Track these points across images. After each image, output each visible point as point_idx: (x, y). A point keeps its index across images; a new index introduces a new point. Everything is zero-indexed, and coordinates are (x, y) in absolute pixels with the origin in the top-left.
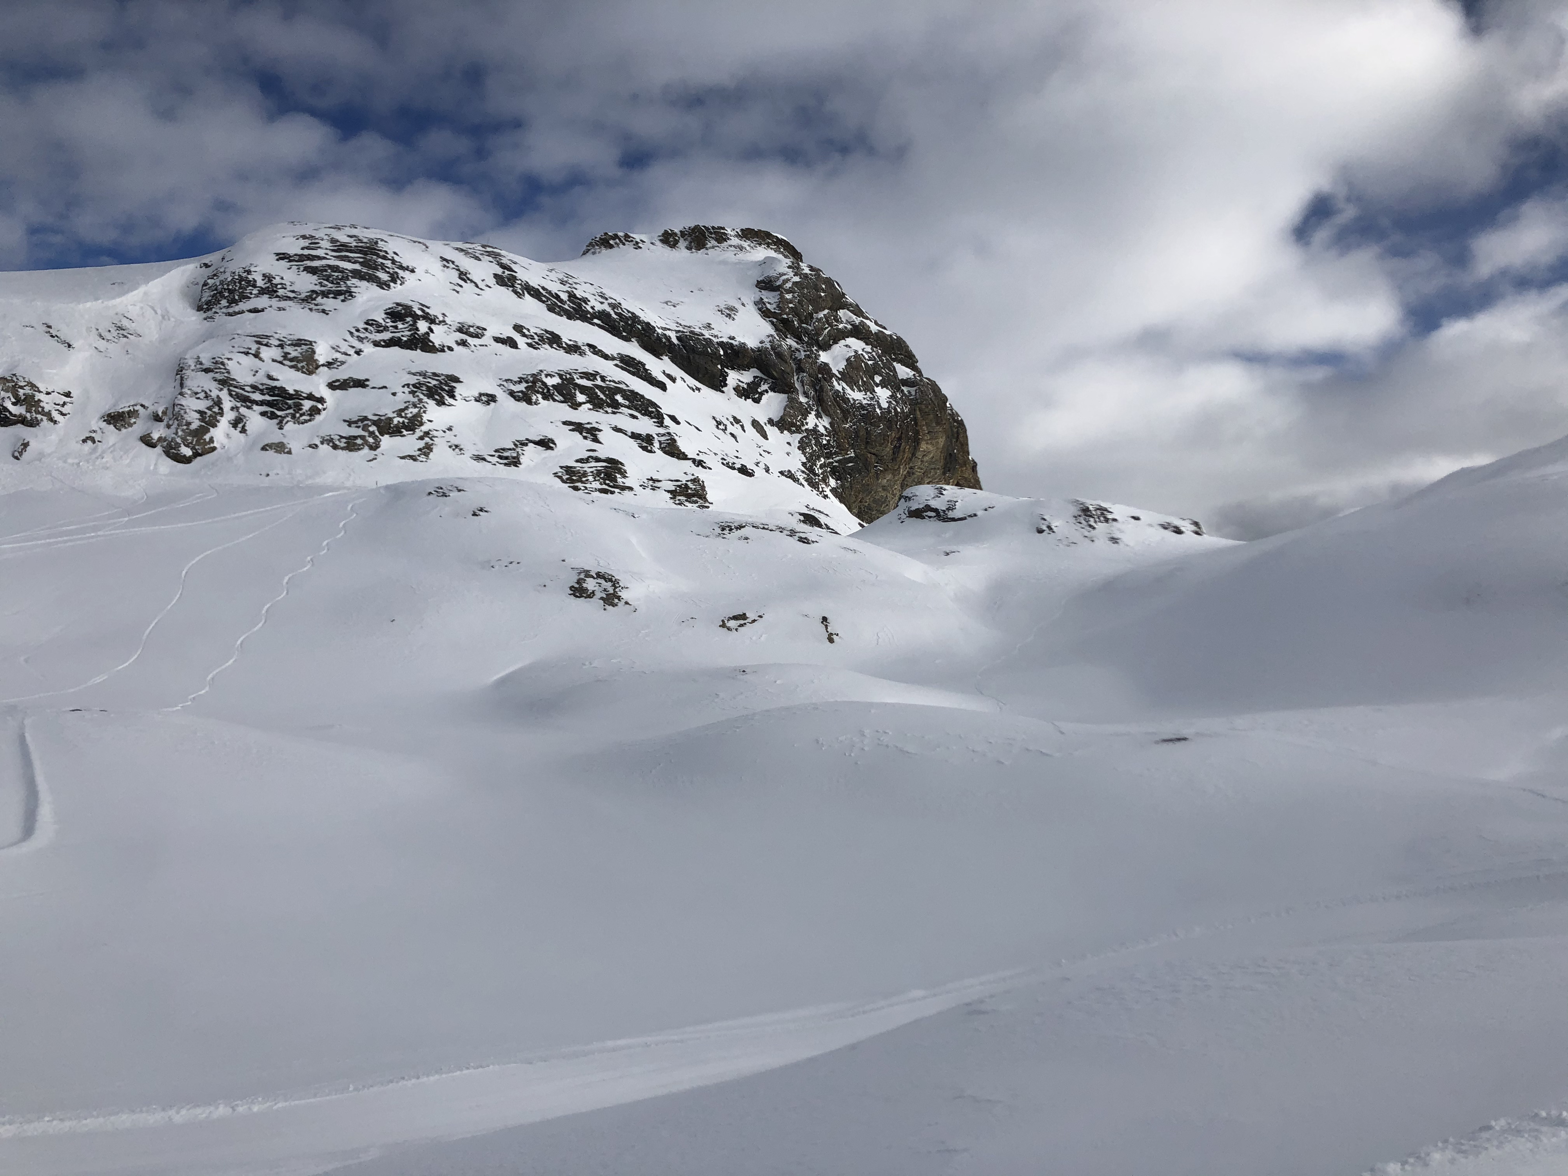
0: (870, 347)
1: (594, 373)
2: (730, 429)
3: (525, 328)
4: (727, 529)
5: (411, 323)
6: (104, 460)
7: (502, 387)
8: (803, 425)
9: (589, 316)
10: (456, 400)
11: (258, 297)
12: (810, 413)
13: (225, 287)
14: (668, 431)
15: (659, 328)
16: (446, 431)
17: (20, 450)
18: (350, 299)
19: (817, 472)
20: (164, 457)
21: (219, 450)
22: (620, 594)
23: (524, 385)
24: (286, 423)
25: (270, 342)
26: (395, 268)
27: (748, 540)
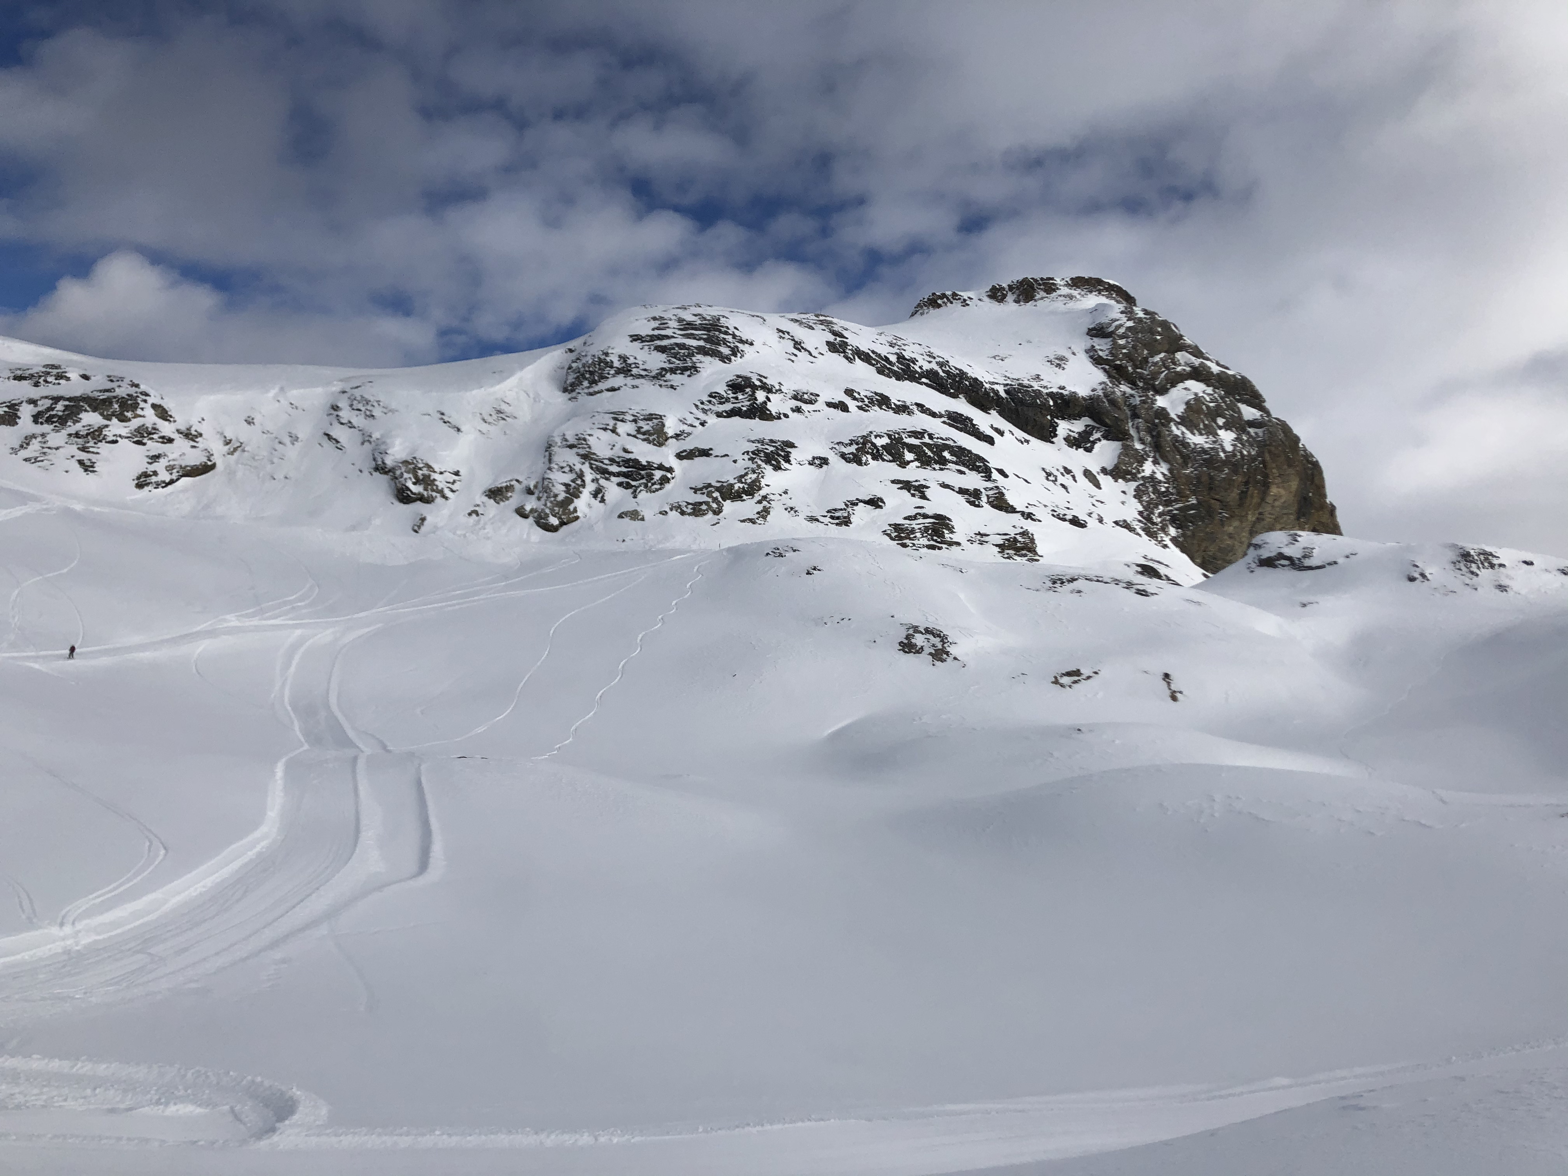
0: (1212, 388)
1: (922, 431)
2: (1061, 479)
3: (856, 392)
4: (1059, 582)
5: (750, 393)
6: (486, 531)
7: (834, 450)
8: (1139, 473)
9: (917, 375)
10: (791, 464)
11: (614, 376)
12: (1147, 460)
13: (587, 369)
14: (996, 485)
15: (987, 383)
16: (783, 494)
17: (419, 525)
18: (695, 374)
19: (1155, 521)
20: (535, 525)
21: (581, 519)
22: (948, 649)
23: (855, 446)
24: (640, 492)
25: (625, 417)
26: (736, 343)
27: (1082, 594)
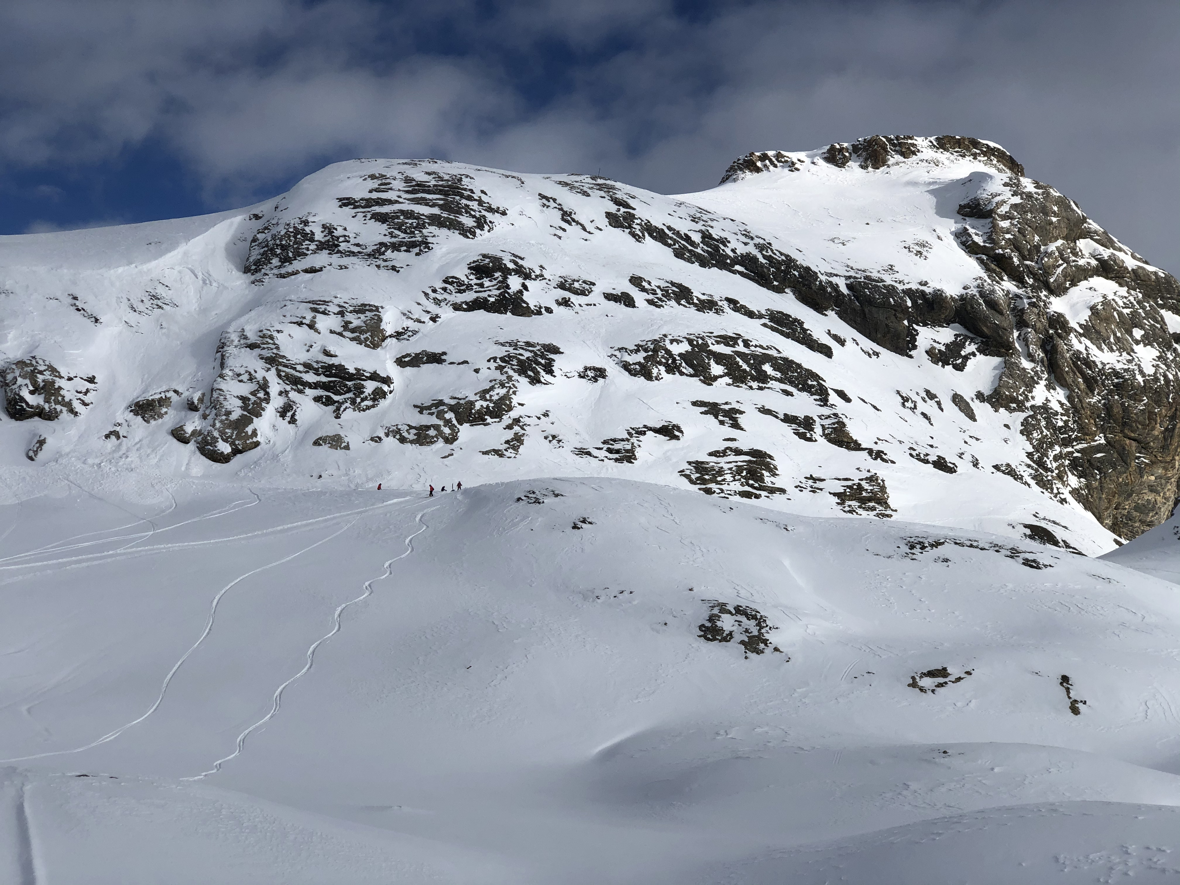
0: (1126, 289)
1: (734, 336)
2: (922, 407)
3: (645, 280)
4: (918, 546)
5: (500, 279)
6: (129, 459)
7: (614, 358)
8: (1027, 400)
9: (728, 261)
10: (555, 376)
11: (315, 253)
12: (1038, 383)
13: (278, 242)
14: (834, 411)
15: (822, 274)
16: (542, 417)
17: (35, 449)
18: (426, 252)
19: (1049, 466)
20: (198, 453)
21: (263, 445)
22: (767, 636)
23: (642, 354)
24: (345, 410)
25: (328, 308)
26: (482, 211)
27: (949, 563)
